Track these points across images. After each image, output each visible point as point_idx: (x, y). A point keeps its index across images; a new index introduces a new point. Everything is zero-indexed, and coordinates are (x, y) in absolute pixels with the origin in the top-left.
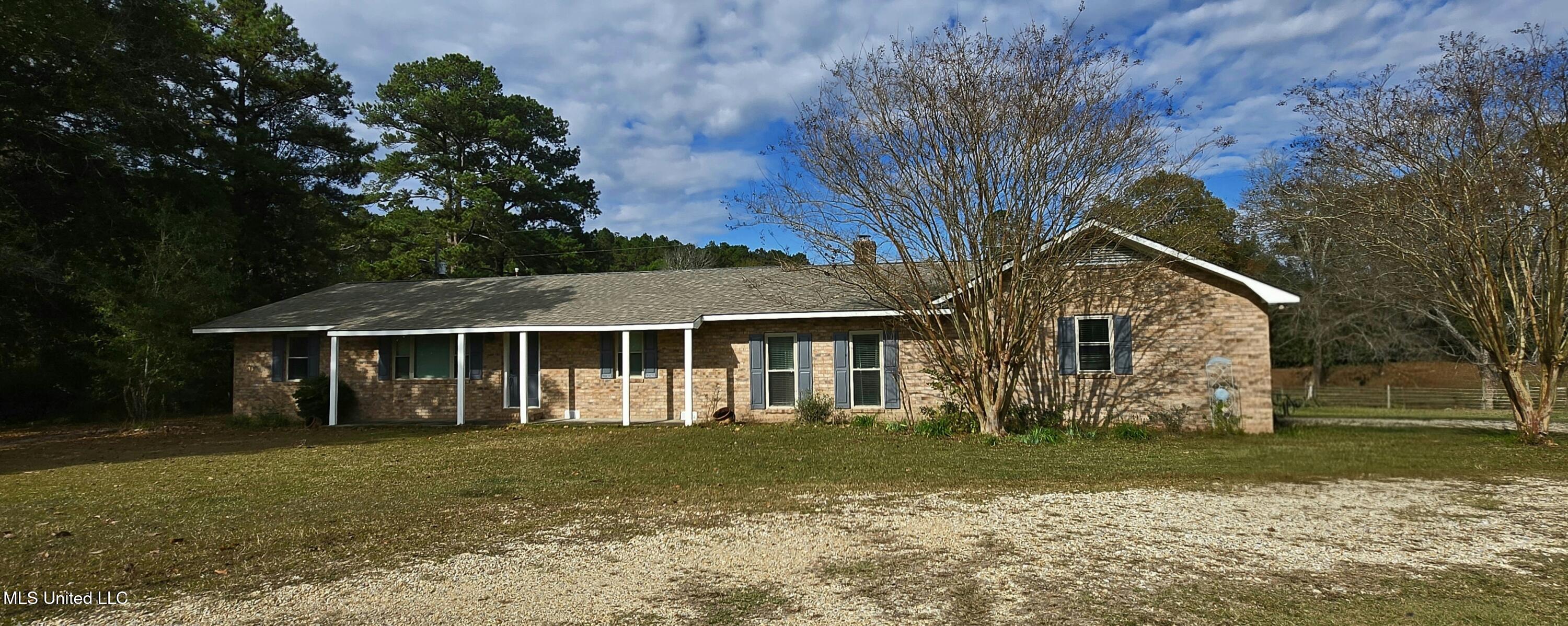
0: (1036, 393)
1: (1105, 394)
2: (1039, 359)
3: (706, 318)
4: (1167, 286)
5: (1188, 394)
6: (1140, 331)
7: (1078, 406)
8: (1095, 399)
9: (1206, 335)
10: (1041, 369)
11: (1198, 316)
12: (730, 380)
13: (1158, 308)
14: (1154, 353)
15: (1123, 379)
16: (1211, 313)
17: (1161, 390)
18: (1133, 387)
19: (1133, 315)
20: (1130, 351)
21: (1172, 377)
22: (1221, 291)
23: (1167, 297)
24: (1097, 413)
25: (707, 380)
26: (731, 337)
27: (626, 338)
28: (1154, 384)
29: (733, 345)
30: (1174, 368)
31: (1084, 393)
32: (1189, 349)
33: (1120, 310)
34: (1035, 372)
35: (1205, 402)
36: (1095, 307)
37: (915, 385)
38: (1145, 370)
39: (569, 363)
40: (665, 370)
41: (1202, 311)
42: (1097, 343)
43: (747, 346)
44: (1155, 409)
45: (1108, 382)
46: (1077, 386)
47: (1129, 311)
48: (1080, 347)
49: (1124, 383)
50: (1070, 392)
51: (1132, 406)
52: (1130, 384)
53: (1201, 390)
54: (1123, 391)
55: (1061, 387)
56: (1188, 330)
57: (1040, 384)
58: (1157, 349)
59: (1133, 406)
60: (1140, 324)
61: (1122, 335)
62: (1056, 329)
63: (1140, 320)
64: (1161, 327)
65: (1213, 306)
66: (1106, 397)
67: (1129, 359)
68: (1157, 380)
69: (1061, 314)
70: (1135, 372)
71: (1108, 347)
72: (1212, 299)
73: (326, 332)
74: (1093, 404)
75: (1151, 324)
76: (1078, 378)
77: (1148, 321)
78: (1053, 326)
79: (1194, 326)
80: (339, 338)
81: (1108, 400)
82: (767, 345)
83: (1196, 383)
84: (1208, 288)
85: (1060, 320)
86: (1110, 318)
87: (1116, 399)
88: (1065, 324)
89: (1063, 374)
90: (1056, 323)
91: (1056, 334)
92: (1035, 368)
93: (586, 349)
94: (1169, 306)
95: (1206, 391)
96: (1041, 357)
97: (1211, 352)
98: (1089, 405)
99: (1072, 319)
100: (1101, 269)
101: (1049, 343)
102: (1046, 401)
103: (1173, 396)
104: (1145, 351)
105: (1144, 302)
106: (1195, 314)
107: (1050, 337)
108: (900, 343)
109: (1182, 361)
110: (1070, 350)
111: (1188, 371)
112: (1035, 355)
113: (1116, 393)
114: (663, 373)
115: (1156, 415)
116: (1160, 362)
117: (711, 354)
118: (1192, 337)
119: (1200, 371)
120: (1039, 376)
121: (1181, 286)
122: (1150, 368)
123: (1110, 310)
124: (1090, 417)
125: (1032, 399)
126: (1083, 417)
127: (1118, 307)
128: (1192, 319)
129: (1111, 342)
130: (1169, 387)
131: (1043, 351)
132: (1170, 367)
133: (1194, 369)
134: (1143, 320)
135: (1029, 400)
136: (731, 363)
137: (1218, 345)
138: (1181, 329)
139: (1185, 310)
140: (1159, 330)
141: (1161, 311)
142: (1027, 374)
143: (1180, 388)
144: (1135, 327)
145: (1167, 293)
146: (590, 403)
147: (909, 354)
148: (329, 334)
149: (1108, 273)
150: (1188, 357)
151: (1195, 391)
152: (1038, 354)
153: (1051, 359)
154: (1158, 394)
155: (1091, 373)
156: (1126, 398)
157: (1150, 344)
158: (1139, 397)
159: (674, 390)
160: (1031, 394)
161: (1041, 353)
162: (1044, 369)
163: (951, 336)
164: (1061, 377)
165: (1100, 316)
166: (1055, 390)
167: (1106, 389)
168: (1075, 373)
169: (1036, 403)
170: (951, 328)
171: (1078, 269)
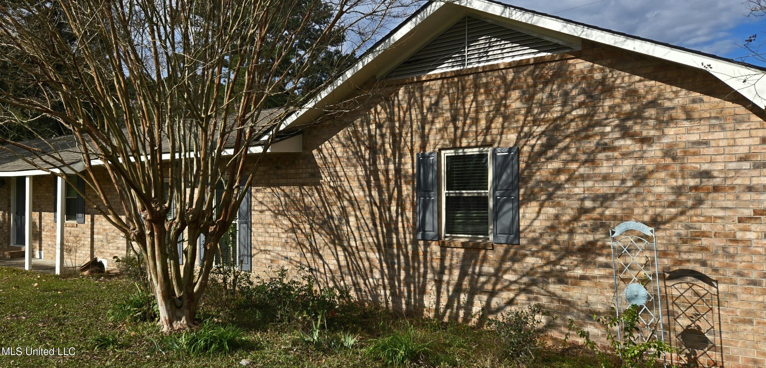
0: (390, 265)
1: (480, 273)
3: (93, 163)
6: (533, 171)
7: (443, 289)
8: (467, 281)
10: (397, 229)
11: (636, 142)
13: (564, 131)
14: (556, 210)
15: (506, 250)
16: (661, 136)
17: (567, 274)
18: (522, 266)
19: (524, 145)
20: (517, 205)
24: (470, 303)
28: (556, 262)
31: (451, 270)
33: (504, 137)
34: (390, 233)
36: (468, 135)
37: (265, 244)
38: (541, 238)
39: (39, 206)
40: (89, 216)
42: (471, 192)
45: (485, 255)
46: (442, 259)
47: (517, 139)
48: (447, 198)
49: (510, 256)
50: (432, 266)
51: (519, 297)
52: (518, 259)
54: (507, 271)
55: (421, 258)
56: (616, 170)
57: (395, 251)
58: (561, 203)
59: (522, 298)
60: (534, 161)
61: (506, 178)
66: (482, 279)
67: (517, 218)
68: (561, 257)
70: (524, 241)
71: (485, 199)
74: (464, 289)
76: (443, 247)
77: (546, 154)
81: (485, 282)
86: (489, 153)
88: (427, 162)
89: (424, 239)
93: (47, 194)
94: (583, 129)
98: (458, 289)
101: (407, 191)
103: (586, 287)
104: (542, 206)
107: (407, 182)
108: (253, 190)
110: (433, 202)
113: (496, 274)
116: (566, 224)
118: (624, 180)
121: (608, 90)
122: (549, 234)
123: (489, 138)
124: (459, 308)
126: (448, 306)
127: (500, 133)
129: (489, 190)
131: (399, 203)
134: (539, 154)
138: (604, 168)
141: (568, 137)
144: (527, 164)
145: (580, 104)
146: (49, 245)
149: (486, 79)
152: (394, 208)
153: (410, 215)
154: (563, 280)
155: (463, 238)
156: (511, 282)
157: (550, 195)
160: (384, 265)
161: (397, 205)
162: (401, 230)
163: (301, 181)
164: (421, 243)
165: (476, 149)
166: (413, 262)
167: (481, 266)
168: (438, 237)
169: (391, 279)
170: (301, 171)
171: (443, 77)
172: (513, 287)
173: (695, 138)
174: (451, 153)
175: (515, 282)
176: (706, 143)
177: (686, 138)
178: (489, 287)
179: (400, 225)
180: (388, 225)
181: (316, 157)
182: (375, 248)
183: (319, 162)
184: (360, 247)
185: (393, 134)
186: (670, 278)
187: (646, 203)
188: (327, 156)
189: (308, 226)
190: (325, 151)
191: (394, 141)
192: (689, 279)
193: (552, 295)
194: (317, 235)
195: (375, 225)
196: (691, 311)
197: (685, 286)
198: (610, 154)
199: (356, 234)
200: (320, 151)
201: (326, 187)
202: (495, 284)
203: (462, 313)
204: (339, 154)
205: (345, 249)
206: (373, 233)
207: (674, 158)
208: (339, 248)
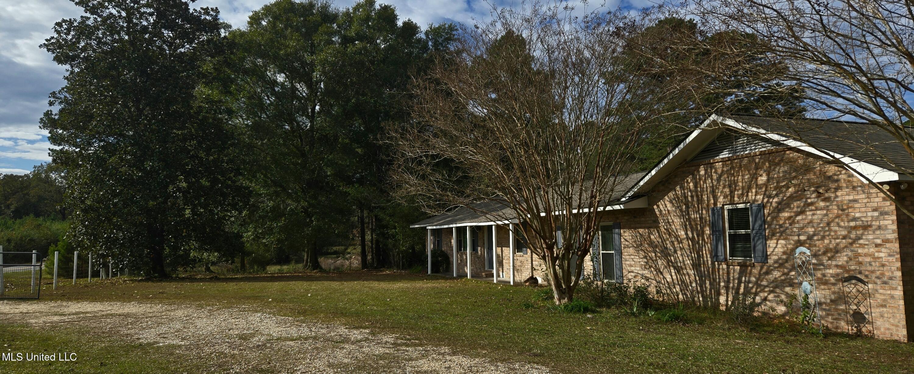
2: (701, 246)
6: (773, 219)
7: (730, 292)
8: (742, 286)
9: (832, 221)
11: (824, 200)
14: (786, 241)
17: (793, 281)
18: (770, 277)
20: (766, 239)
27: (494, 228)
31: (733, 280)
32: (815, 238)
34: (698, 258)
35: (832, 296)
36: (738, 196)
37: (631, 266)
38: (780, 259)
39: (501, 244)
40: (529, 250)
42: (743, 231)
44: (790, 300)
45: (751, 270)
47: (763, 199)
48: (729, 235)
49: (764, 270)
50: (723, 278)
52: (768, 273)
53: (829, 283)
54: (762, 281)
55: (717, 273)
56: (815, 217)
57: (702, 269)
58: (788, 237)
59: (771, 296)
60: (773, 212)
61: (759, 223)
62: (711, 218)
63: (773, 208)
66: (750, 285)
67: (765, 246)
70: (770, 261)
71: (750, 235)
74: (741, 291)
76: (729, 265)
77: (780, 208)
78: (708, 216)
79: (820, 212)
80: (431, 229)
81: (752, 287)
83: (824, 275)
85: (714, 210)
86: (750, 207)
88: (717, 213)
89: (718, 261)
90: (710, 212)
91: (711, 223)
94: (798, 192)
95: (834, 284)
97: (838, 241)
98: (738, 292)
99: (722, 208)
101: (707, 231)
104: (778, 240)
105: (776, 189)
106: (820, 199)
108: (622, 231)
110: (722, 237)
113: (757, 281)
115: (790, 306)
116: (791, 250)
118: (820, 223)
119: (829, 262)
122: (783, 257)
123: (750, 198)
124: (739, 303)
125: (698, 282)
126: (734, 302)
127: (756, 195)
128: (818, 205)
129: (751, 230)
134: (776, 208)
137: (844, 233)
138: (809, 216)
139: (812, 196)
140: (789, 218)
141: (791, 197)
144: (769, 214)
146: (507, 269)
147: (627, 240)
148: (427, 228)
151: (824, 283)
154: (792, 285)
156: (765, 287)
157: (783, 232)
158: (775, 286)
160: (697, 278)
161: (702, 240)
162: (705, 255)
163: (648, 225)
164: (716, 263)
166: (713, 275)
168: (726, 259)
169: (701, 287)
170: (648, 219)
171: (723, 160)
172: (767, 289)
173: (851, 198)
174: (730, 207)
175: (767, 286)
176: (855, 201)
177: (847, 198)
178: (754, 290)
179: (704, 252)
180: (698, 253)
181: (656, 210)
182: (691, 267)
183: (658, 213)
184: (684, 267)
185: (697, 196)
186: (845, 281)
187: (830, 237)
188: (662, 209)
189: (653, 254)
190: (661, 207)
191: (698, 200)
192: (854, 281)
193: (787, 294)
194: (659, 261)
195: (691, 253)
196: (856, 301)
197: (853, 286)
198: (811, 207)
199: (681, 259)
200: (658, 206)
201: (663, 230)
202: (757, 289)
203: (740, 306)
204: (669, 209)
205: (675, 268)
206: (690, 258)
207: (843, 210)
208: (672, 268)
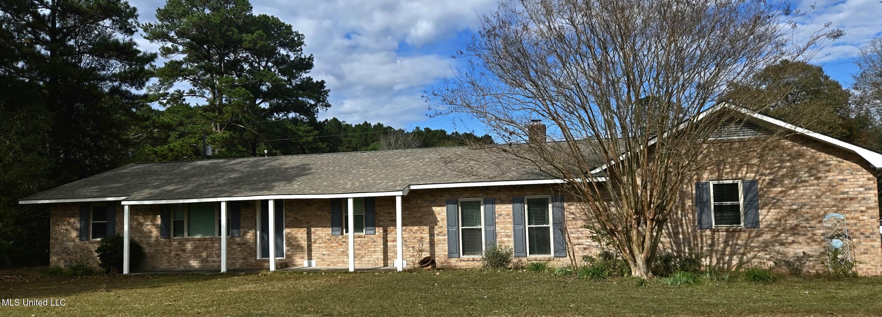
0: (678, 244)
1: (736, 244)
2: (680, 216)
3: (413, 187)
4: (789, 155)
5: (808, 244)
6: (765, 192)
7: (714, 255)
8: (728, 249)
9: (822, 195)
10: (682, 224)
11: (815, 179)
12: (432, 235)
13: (781, 173)
14: (778, 210)
15: (752, 232)
16: (826, 177)
17: (784, 241)
18: (760, 239)
19: (759, 179)
20: (757, 208)
21: (794, 230)
22: (835, 158)
23: (788, 164)
24: (730, 260)
25: (414, 235)
26: (432, 202)
27: (350, 203)
28: (778, 236)
29: (433, 208)
30: (795, 222)
31: (718, 244)
32: (808, 207)
33: (748, 175)
34: (677, 227)
35: (822, 250)
36: (727, 173)
37: (578, 238)
38: (771, 224)
39: (308, 223)
40: (381, 228)
41: (819, 175)
42: (729, 203)
43: (444, 208)
44: (779, 257)
45: (739, 235)
46: (713, 239)
47: (755, 176)
48: (715, 206)
49: (753, 234)
50: (706, 243)
51: (759, 254)
52: (758, 235)
53: (819, 240)
54: (752, 242)
55: (699, 239)
56: (807, 191)
57: (681, 236)
58: (780, 207)
59: (761, 254)
60: (765, 187)
61: (750, 196)
62: (694, 192)
63: (765, 184)
64: (783, 189)
65: (829, 171)
66: (737, 247)
67: (757, 215)
68: (781, 233)
69: (698, 179)
70: (762, 226)
71: (738, 206)
72: (828, 165)
73: (120, 201)
74: (727, 253)
75: (775, 186)
76: (714, 231)
77: (772, 184)
78: (692, 190)
79: (812, 188)
80: (131, 206)
81: (739, 249)
82: (460, 208)
83: (814, 235)
84: (823, 156)
85: (698, 185)
86: (740, 183)
87: (746, 249)
88: (701, 187)
89: (701, 228)
90: (694, 187)
91: (694, 196)
92: (677, 223)
93: (319, 213)
94: (790, 172)
95: (823, 241)
96: (682, 215)
97: (827, 209)
98: (723, 254)
99: (707, 183)
100: (732, 142)
101: (689, 203)
102: (687, 250)
103: (795, 246)
104: (770, 209)
105: (769, 169)
106: (812, 178)
107: (689, 198)
108: (565, 205)
109: (802, 216)
110: (706, 209)
111: (808, 225)
112: (677, 213)
113: (746, 244)
114: (379, 231)
115: (780, 261)
116: (783, 217)
117: (416, 215)
118: (811, 196)
119: (818, 225)
120: (680, 230)
121: (801, 155)
122: (775, 222)
123: (740, 175)
124: (724, 263)
125: (675, 248)
126: (718, 263)
127: (747, 173)
128: (810, 182)
129: (741, 201)
130: (791, 239)
131: (683, 210)
132: (792, 222)
133: (813, 223)
134: (768, 184)
135: (672, 249)
136: (432, 222)
137: (833, 203)
138: (801, 191)
139: (805, 176)
140: (781, 192)
141: (783, 176)
142: (670, 228)
143: (801, 239)
144: (762, 189)
145: (788, 161)
146: (324, 255)
147: (573, 213)
148: (123, 203)
149: (736, 145)
150: (807, 213)
151: (815, 241)
152: (680, 213)
153: (691, 216)
154: (782, 244)
155: (724, 227)
156: (754, 247)
157: (774, 203)
158: (765, 246)
159: (389, 244)
164: (699, 231)
165: (731, 181)
166: (694, 242)
167: (737, 240)
168: (710, 228)
170: (607, 192)
172: (756, 249)
173: (841, 178)
174: (716, 182)
175: (757, 247)
176: (846, 180)
177: (837, 177)
178: (741, 251)
193: (777, 252)
198: (804, 184)
203: (726, 265)
